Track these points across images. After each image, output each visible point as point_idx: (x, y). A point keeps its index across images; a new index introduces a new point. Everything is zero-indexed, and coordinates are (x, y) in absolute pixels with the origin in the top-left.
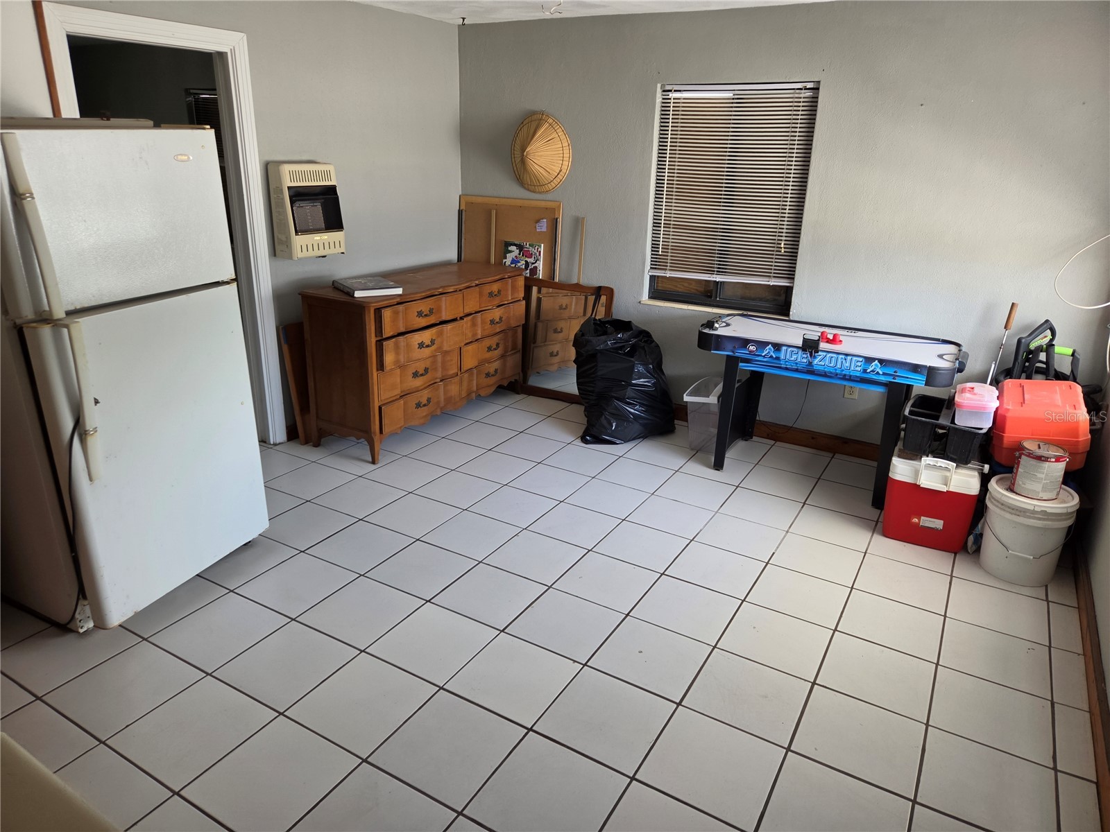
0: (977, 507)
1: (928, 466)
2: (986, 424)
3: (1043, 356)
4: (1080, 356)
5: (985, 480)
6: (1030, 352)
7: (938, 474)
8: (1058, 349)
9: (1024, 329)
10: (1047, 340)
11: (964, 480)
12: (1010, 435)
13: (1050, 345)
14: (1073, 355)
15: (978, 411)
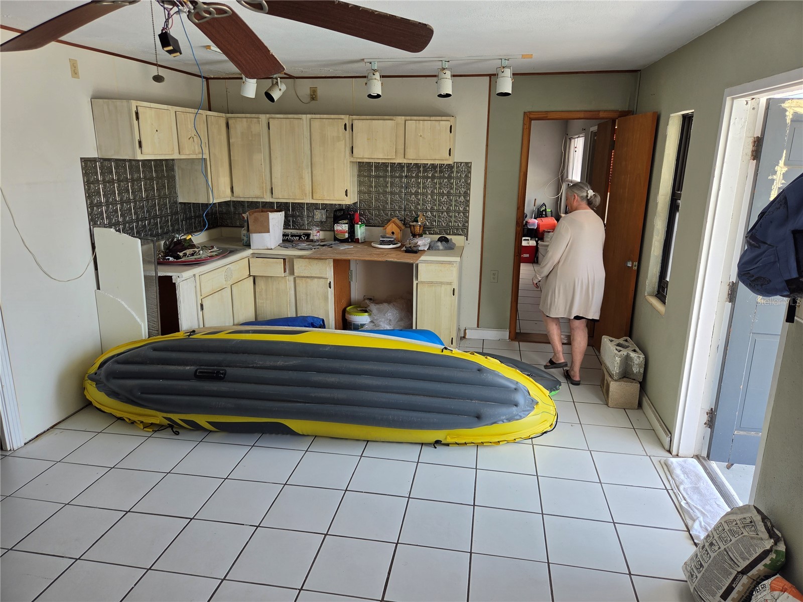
0: (536, 249)
1: (524, 240)
2: (536, 227)
3: (544, 212)
4: (553, 211)
5: (537, 242)
6: (541, 212)
7: (526, 242)
8: (547, 210)
9: (539, 206)
10: (544, 209)
11: (532, 243)
12: (541, 229)
13: (546, 209)
14: (551, 211)
15: (533, 224)
